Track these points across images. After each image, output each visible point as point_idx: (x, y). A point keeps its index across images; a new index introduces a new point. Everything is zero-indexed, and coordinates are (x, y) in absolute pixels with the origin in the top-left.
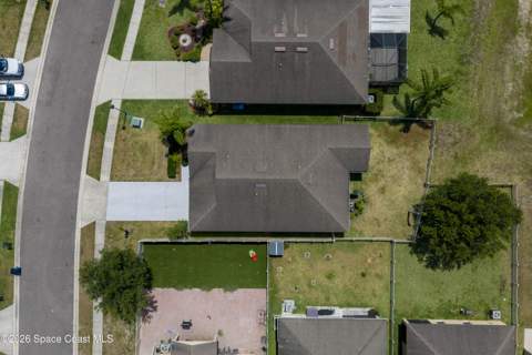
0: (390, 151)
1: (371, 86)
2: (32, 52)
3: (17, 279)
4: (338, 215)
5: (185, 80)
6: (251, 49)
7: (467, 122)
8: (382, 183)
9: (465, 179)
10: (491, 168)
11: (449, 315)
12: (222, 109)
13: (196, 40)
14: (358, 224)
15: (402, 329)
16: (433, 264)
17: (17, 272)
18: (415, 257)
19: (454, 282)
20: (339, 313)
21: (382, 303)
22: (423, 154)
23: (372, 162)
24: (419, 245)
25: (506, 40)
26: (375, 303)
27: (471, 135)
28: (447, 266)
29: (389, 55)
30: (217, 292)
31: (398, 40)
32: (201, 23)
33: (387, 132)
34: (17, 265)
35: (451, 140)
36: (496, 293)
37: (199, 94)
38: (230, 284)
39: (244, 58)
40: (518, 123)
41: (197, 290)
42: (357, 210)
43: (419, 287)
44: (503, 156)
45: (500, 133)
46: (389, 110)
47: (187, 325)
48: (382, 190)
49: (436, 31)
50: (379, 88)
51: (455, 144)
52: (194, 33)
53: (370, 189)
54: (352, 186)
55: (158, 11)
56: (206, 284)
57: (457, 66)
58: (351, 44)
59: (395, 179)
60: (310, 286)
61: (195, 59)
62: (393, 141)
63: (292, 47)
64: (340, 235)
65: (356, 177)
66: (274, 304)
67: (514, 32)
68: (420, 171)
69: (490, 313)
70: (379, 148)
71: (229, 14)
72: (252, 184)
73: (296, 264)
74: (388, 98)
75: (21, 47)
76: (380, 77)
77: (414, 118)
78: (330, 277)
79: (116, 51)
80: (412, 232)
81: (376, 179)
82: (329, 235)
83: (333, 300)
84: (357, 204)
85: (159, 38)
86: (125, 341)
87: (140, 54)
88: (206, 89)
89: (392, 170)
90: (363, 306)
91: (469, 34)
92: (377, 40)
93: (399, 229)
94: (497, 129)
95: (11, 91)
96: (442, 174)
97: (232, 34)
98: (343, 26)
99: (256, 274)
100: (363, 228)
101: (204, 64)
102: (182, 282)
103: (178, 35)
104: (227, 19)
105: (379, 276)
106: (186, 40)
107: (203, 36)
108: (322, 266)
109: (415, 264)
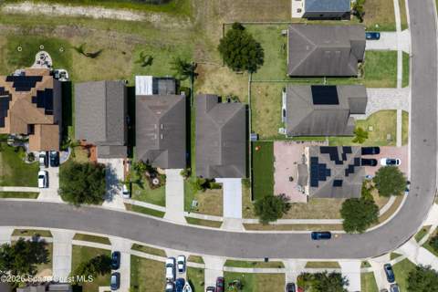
0: (207, 83)
1: (176, 94)
2: (163, 254)
3: (270, 260)
4: (240, 107)
5: (175, 180)
6: (162, 150)
7: (192, 45)
8: (222, 87)
9: (220, 49)
10: (216, 34)
11: (285, 54)
12: (188, 164)
13: (155, 176)
14: (242, 98)
15: (292, 77)
16: (261, 62)
17: (267, 260)
18: (258, 71)
19: (270, 51)
20: (284, 107)
21: (280, 86)
22: (208, 66)
23: (213, 93)
24: (253, 69)
25: (153, 27)
26: (280, 90)
27: (199, 44)
28: (262, 55)
29: (162, 85)
30: (276, 165)
31: (155, 80)
32: (147, 174)
33: (198, 85)
34: (263, 260)
35: (202, 54)
36: (274, 32)
37: (182, 174)
38: (271, 159)
39: (166, 153)
40: (192, 21)
41: (275, 175)
42: (236, 98)
43: (273, 66)
44: (209, 28)
45: (198, 29)
46: (186, 83)
47: (291, 179)
48: (226, 86)
49: (150, 62)
50: (178, 90)
51: (203, 52)
52: (152, 177)
53: (226, 92)
54: (224, 101)
55: (142, 194)
56: (271, 171)
57: (166, 52)
58: (158, 104)
59: (221, 80)
60: (272, 121)
61: (165, 176)
62: (202, 82)
63: (161, 131)
64: (247, 107)
65: (220, 100)
66: (281, 138)
67: (149, 23)
68: (217, 69)
69: (284, 35)
70: (206, 89)
71: (145, 160)
72: (224, 149)
73: (261, 127)
74: (182, 84)
75: (160, 259)
76: (172, 88)
77: (190, 71)
78: (268, 111)
79: (161, 214)
80: (246, 72)
81: (221, 90)
82: (247, 112)
83: (279, 109)
84: (232, 99)
85: (155, 194)
86: (299, 209)
87: (163, 203)
88: (180, 170)
89: (216, 82)
90: (281, 95)
91: (151, 47)
92: (155, 91)
93: (245, 78)
94: (196, 31)
95: (181, 263)
96: (218, 58)
97: (155, 158)
98: (151, 107)
99: (267, 147)
100: (244, 96)
101: (168, 172)
102: (271, 182)
103: (153, 185)
104: (148, 162)
105: (267, 87)
106: (155, 181)
107: (153, 173)
108: (263, 115)
109: (261, 70)
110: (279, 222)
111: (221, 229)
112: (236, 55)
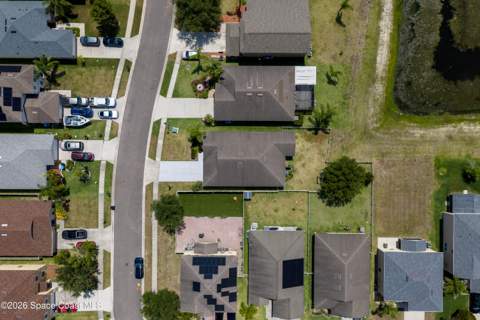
0: (308, 145)
1: (296, 111)
2: (120, 94)
3: (113, 212)
4: (280, 180)
5: (201, 108)
6: (234, 95)
7: (349, 129)
8: (303, 162)
9: (344, 160)
10: (361, 154)
11: (339, 230)
12: (219, 123)
13: (206, 87)
14: (291, 183)
15: (313, 237)
16: (330, 204)
17: (113, 208)
18: (321, 201)
19: (341, 214)
20: (281, 229)
21: (303, 224)
22: (326, 146)
23: (297, 150)
24: (322, 194)
25: (369, 86)
26: (299, 224)
27: (351, 136)
28: (337, 205)
29: (306, 95)
30: (217, 219)
31: (311, 88)
32: (209, 78)
33: (306, 135)
34: (113, 204)
35: (340, 139)
36: (363, 220)
37: (208, 116)
38: (223, 214)
39: (231, 99)
40: (377, 129)
41: (206, 218)
42: (291, 176)
43: (325, 217)
44: (368, 147)
45: (366, 135)
46: (307, 124)
47: (201, 236)
48: (303, 165)
49: (331, 82)
50: (300, 112)
51: (341, 141)
52: (205, 84)
53: (297, 164)
54: (287, 163)
55: (186, 72)
56: (211, 214)
57: (342, 100)
58: (285, 91)
59: (310, 160)
60: (266, 215)
61: (206, 97)
62: (309, 139)
63: (255, 94)
64: (281, 188)
65: (289, 158)
66: (247, 224)
67: (374, 81)
68: (323, 155)
69: (359, 229)
70: (301, 143)
71: (223, 76)
72: (235, 162)
73: (258, 204)
74: (306, 117)
75: (115, 91)
76: (302, 106)
77: (321, 126)
78: (276, 211)
79: (164, 93)
80: (319, 187)
81: (300, 160)
82: (275, 188)
83: (278, 223)
84: (290, 172)
85: (186, 87)
86: (169, 244)
87: (176, 95)
88: (212, 114)
89: (308, 155)
90: (294, 226)
91: (348, 82)
92: (299, 88)
93: (313, 185)
94: (365, 133)
95: (110, 114)
96: (335, 157)
97: (226, 86)
98: (281, 83)
99: (237, 210)
100: (293, 185)
101: (210, 101)
102: (199, 213)
103: (196, 85)
104: (222, 79)
105: (302, 210)
106: (200, 87)
107: (210, 84)
108: (272, 205)
109: (320, 204)
110: (155, 223)
111: (147, 158)
112: (337, 176)
